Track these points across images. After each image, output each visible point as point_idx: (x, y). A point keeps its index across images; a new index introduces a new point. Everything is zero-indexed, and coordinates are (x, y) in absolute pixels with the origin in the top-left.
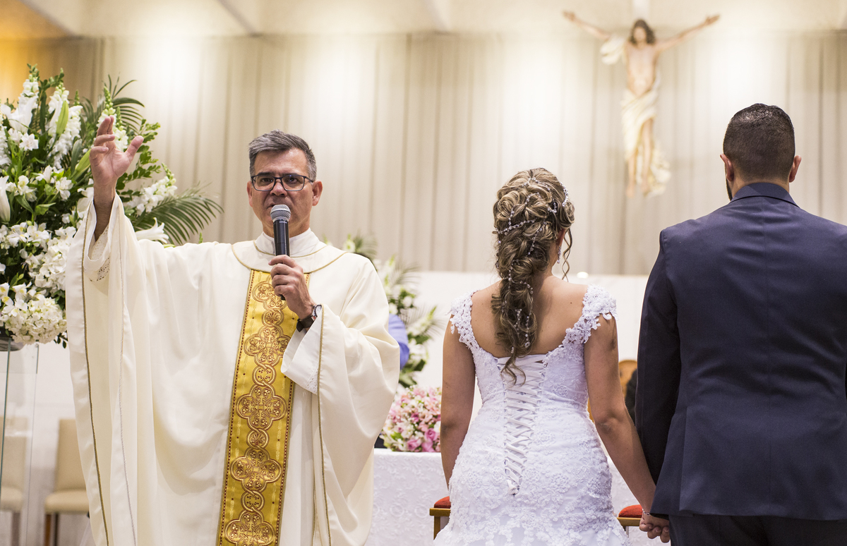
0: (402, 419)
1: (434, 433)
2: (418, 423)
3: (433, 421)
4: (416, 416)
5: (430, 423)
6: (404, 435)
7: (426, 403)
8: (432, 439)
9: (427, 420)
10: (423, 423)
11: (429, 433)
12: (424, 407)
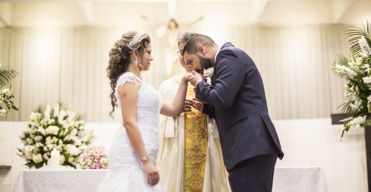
0: (88, 158)
1: (100, 162)
2: (94, 159)
3: (100, 158)
4: (93, 156)
6: (89, 164)
8: (99, 165)
9: (97, 157)
12: (96, 153)
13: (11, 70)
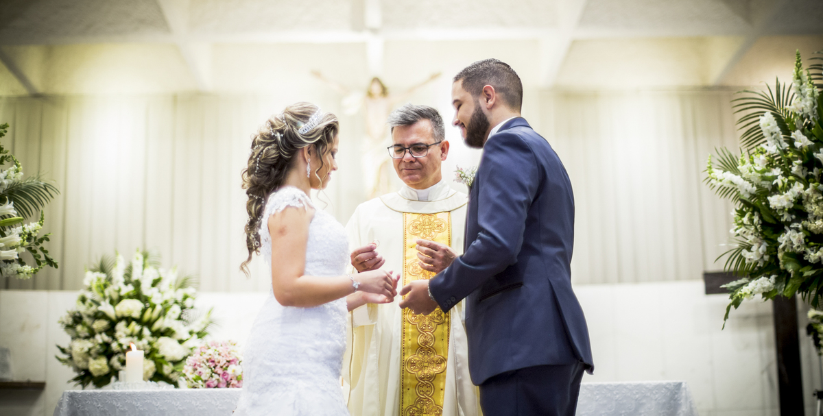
0: (202, 365)
1: (228, 374)
2: (214, 367)
3: (226, 365)
4: (213, 362)
5: (224, 367)
6: (204, 377)
7: (220, 351)
8: (226, 379)
9: (221, 364)
10: (218, 367)
11: (224, 374)
12: (219, 354)
13: (42, 183)
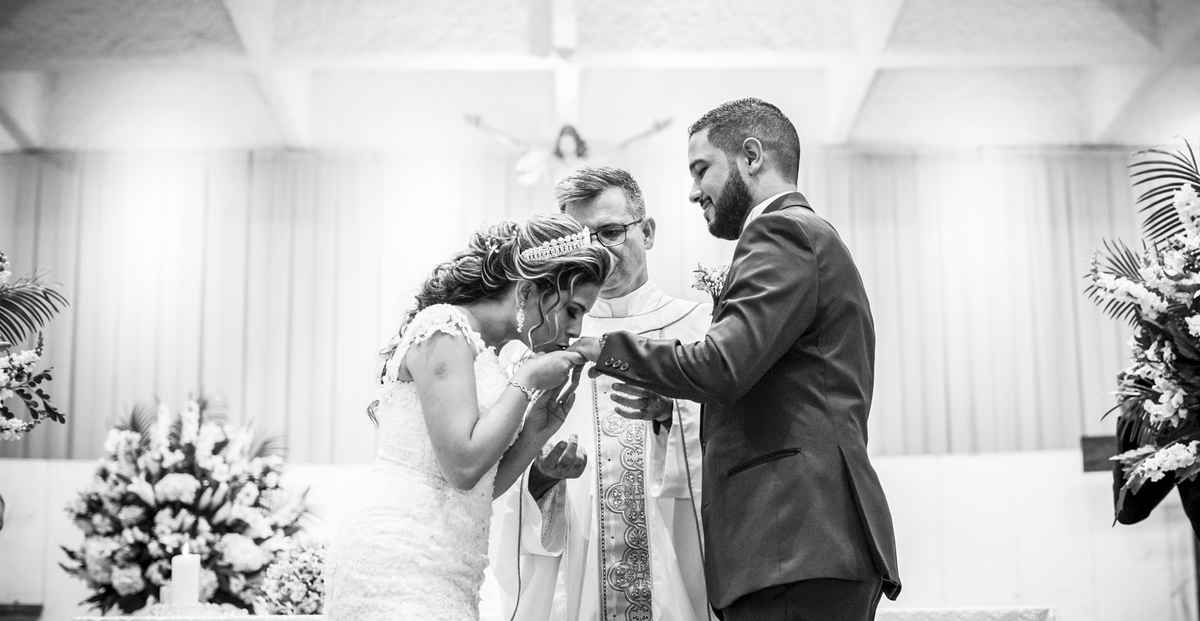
0: (292, 577)
4: (310, 573)
6: (295, 598)
12: (320, 561)
13: (40, 289)
